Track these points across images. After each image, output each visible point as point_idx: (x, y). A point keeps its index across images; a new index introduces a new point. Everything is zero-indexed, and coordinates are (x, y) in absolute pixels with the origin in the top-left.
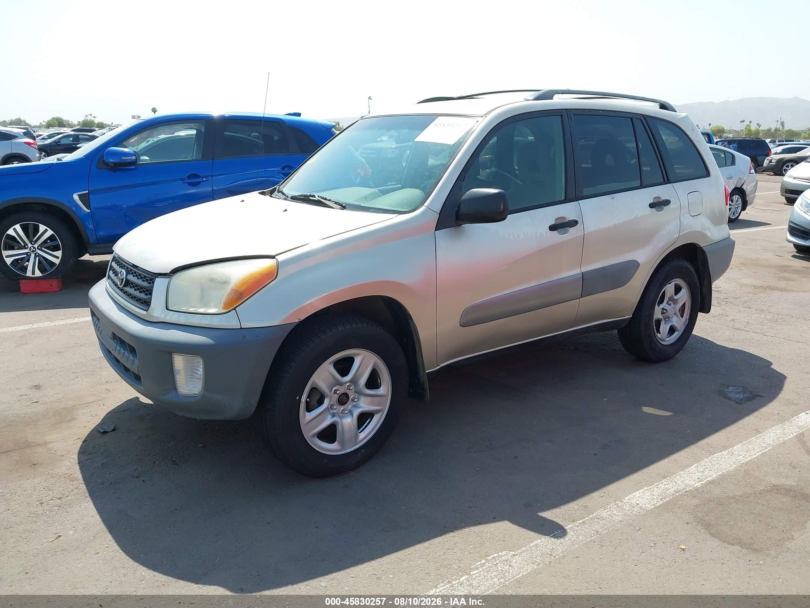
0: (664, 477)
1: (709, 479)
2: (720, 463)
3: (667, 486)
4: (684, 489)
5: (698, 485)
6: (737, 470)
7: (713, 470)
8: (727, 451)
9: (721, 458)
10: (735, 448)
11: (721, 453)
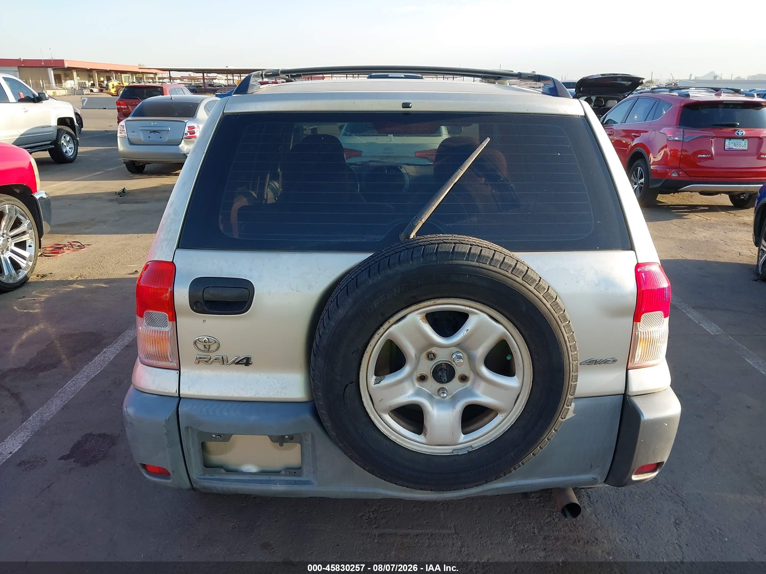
0: (127, 346)
1: (99, 355)
2: (94, 368)
3: (123, 342)
4: (113, 345)
5: (105, 350)
6: (82, 368)
7: (99, 361)
8: (92, 377)
9: (94, 371)
10: (85, 383)
11: (96, 374)
